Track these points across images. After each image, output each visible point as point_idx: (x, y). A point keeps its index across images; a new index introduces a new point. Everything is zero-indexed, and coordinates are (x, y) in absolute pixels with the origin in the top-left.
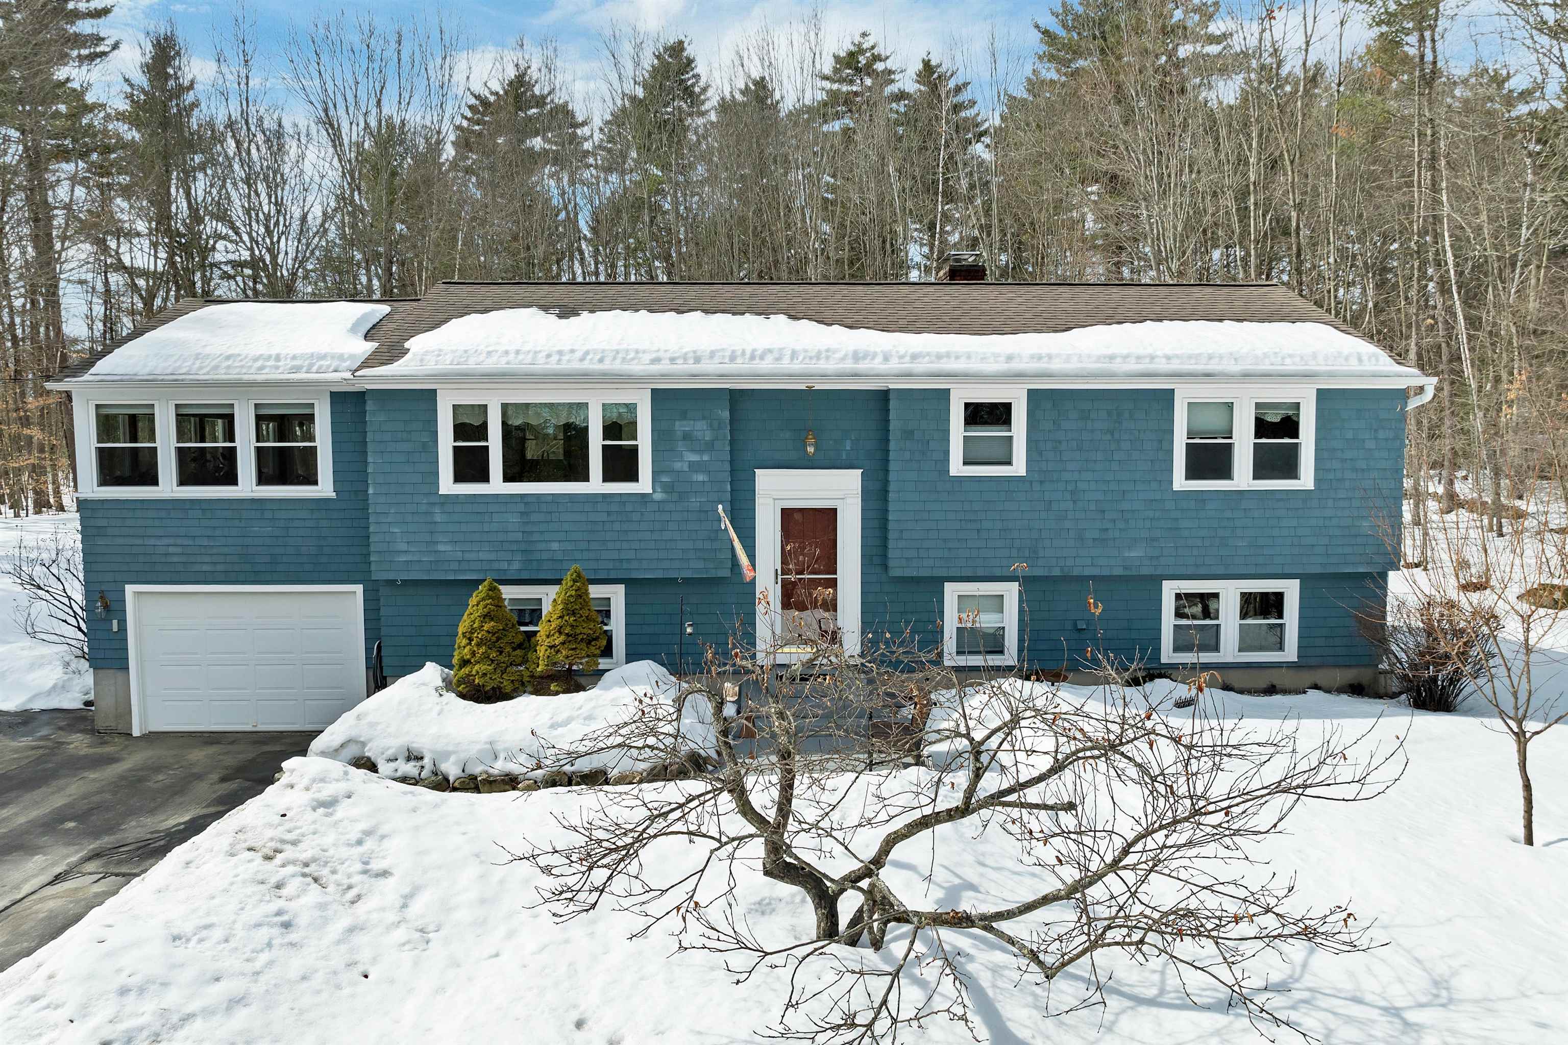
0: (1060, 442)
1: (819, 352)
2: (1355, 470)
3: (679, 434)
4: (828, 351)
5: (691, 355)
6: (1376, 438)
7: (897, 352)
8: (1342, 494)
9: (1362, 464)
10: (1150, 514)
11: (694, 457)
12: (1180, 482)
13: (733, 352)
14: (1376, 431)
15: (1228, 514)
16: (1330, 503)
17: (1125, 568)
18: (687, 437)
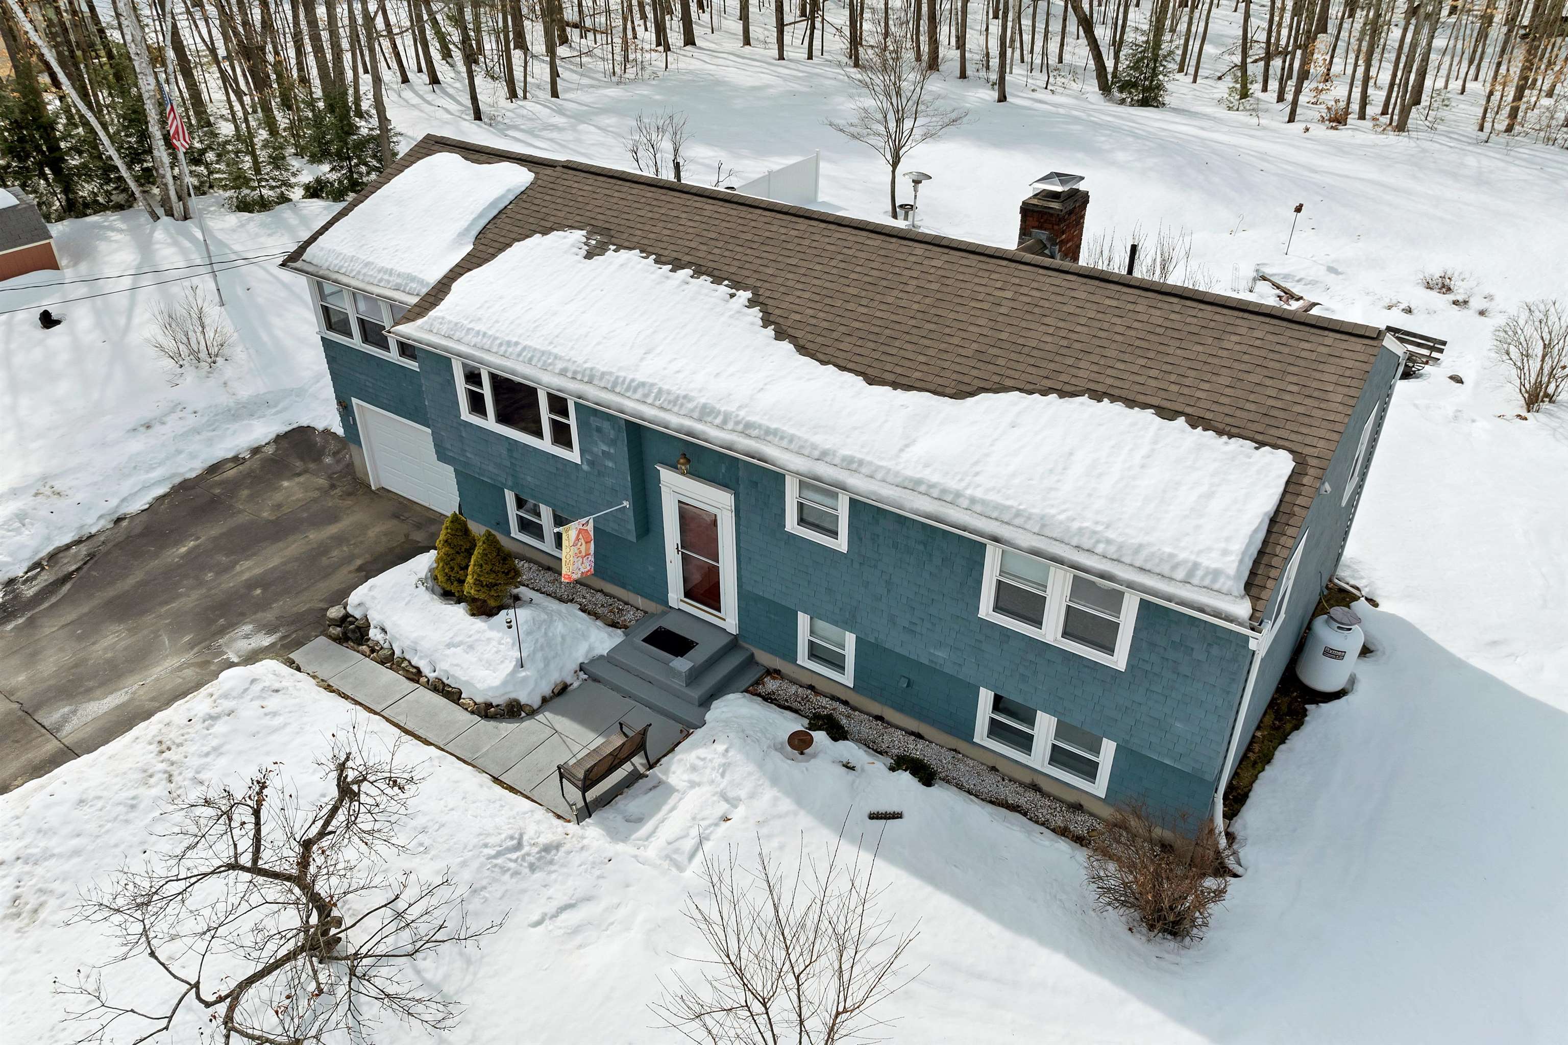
0: (878, 536)
1: (677, 398)
3: (594, 426)
4: (685, 397)
5: (588, 372)
7: (737, 416)
10: (956, 627)
11: (605, 448)
12: (986, 609)
13: (617, 377)
15: (1031, 657)
16: (1142, 691)
17: (932, 662)
18: (599, 430)
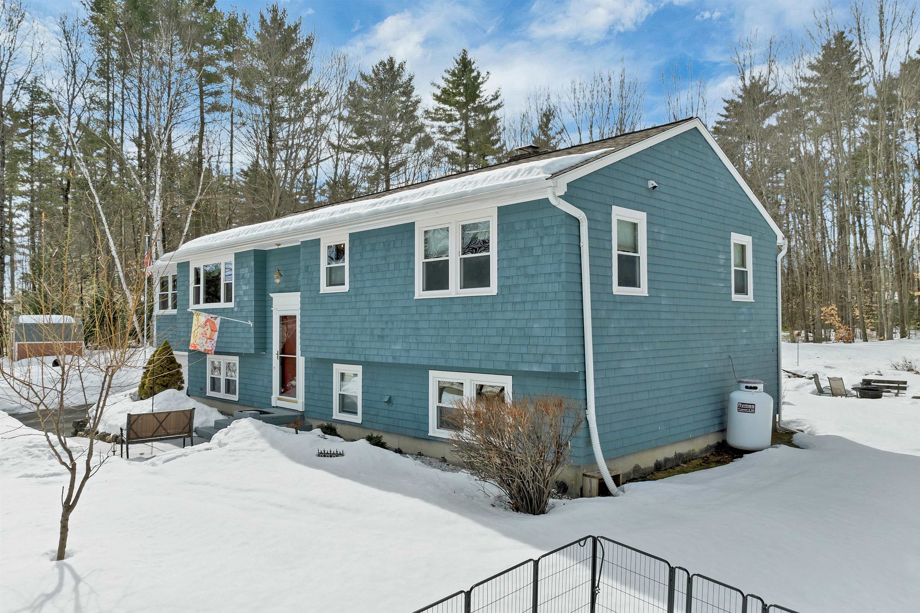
2: (526, 276)
3: (241, 276)
6: (542, 245)
8: (518, 299)
9: (531, 270)
10: (404, 317)
11: (245, 288)
12: (419, 292)
14: (542, 238)
15: (445, 317)
16: (510, 307)
17: (394, 358)
